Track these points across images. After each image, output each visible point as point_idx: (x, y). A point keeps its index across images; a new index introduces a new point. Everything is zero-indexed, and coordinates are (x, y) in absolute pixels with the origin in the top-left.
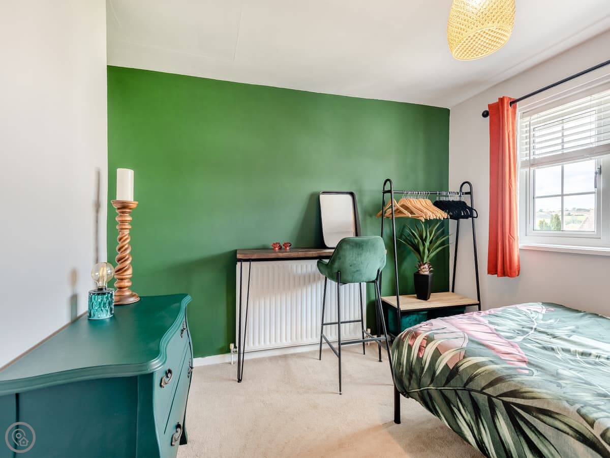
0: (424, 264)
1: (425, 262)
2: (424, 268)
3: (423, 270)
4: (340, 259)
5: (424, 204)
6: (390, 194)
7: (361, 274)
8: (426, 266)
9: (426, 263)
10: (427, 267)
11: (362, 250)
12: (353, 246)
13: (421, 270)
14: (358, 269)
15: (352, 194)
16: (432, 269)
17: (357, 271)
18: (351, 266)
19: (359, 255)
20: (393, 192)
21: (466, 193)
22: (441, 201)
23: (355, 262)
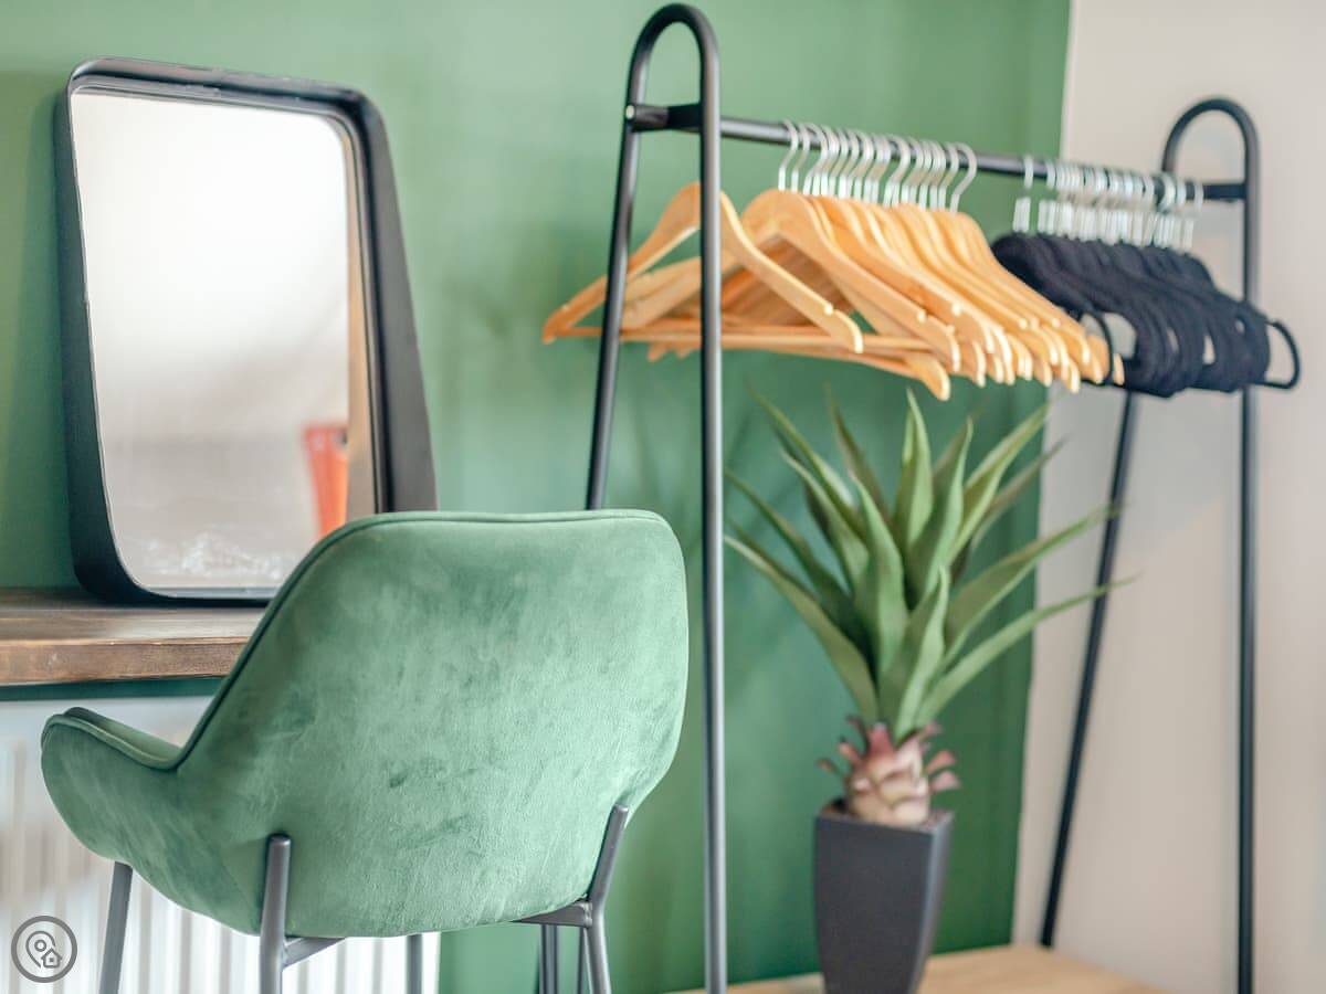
0: (898, 744)
1: (904, 725)
2: (893, 776)
3: (893, 790)
4: (304, 716)
5: (935, 249)
6: (690, 140)
7: (474, 855)
8: (910, 757)
9: (912, 734)
10: (917, 767)
11: (511, 633)
12: (429, 602)
13: (876, 787)
14: (456, 810)
15: (351, 109)
16: (946, 781)
17: (449, 826)
18: (396, 782)
19: (478, 682)
20: (716, 126)
21: (1215, 192)
22: (1046, 241)
23: (437, 749)
